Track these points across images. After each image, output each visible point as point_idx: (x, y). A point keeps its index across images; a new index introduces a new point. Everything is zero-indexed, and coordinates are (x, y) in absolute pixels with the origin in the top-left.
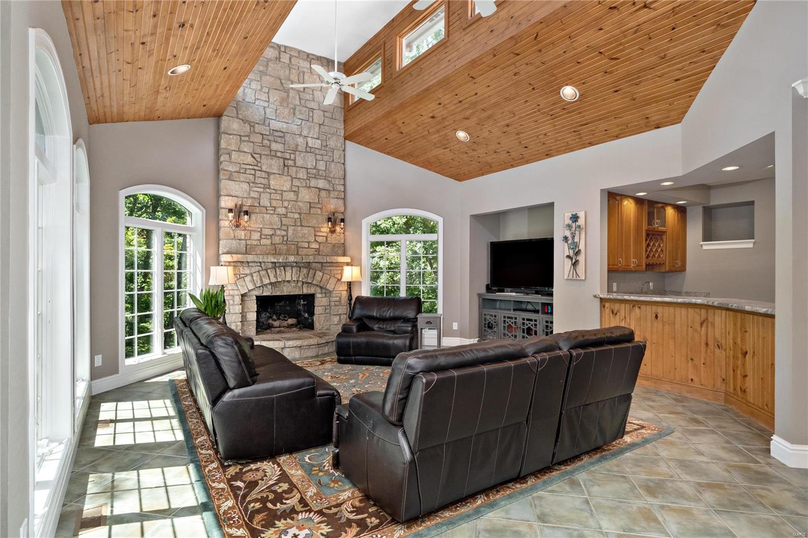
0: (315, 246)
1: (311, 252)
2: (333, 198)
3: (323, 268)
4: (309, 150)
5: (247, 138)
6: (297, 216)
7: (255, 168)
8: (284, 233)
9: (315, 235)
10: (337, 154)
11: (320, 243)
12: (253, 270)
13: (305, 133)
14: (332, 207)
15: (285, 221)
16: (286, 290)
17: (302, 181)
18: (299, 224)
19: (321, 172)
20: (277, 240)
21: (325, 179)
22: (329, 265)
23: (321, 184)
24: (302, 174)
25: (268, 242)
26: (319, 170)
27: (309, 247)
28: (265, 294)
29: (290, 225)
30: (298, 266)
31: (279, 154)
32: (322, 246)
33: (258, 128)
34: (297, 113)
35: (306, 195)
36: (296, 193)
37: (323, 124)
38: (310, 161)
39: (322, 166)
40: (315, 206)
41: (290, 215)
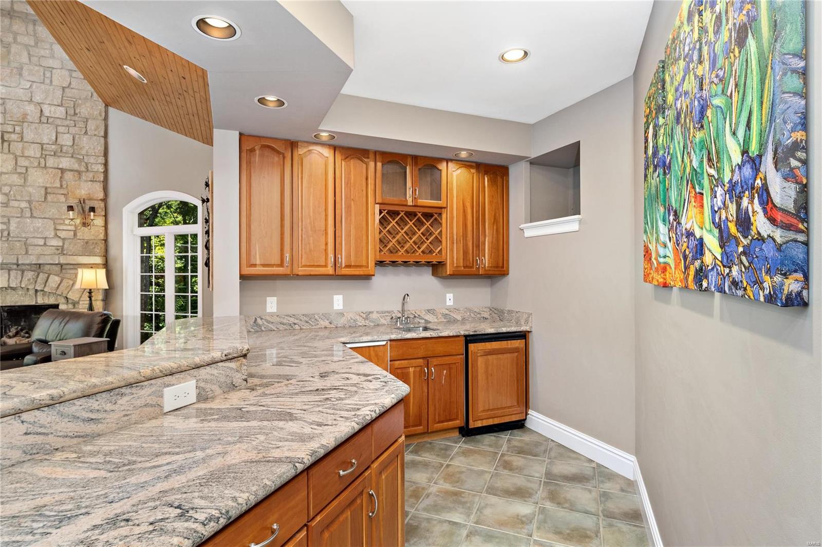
0: (57, 243)
1: (49, 250)
2: (86, 181)
3: (64, 271)
6: (24, 205)
8: (4, 227)
9: (56, 229)
10: (91, 125)
11: (64, 239)
13: (38, 98)
14: (83, 192)
17: (32, 159)
18: (28, 215)
19: (65, 148)
21: (72, 157)
22: (72, 267)
23: (65, 163)
24: (33, 151)
26: (62, 146)
27: (45, 244)
29: (13, 217)
32: (67, 243)
34: (25, 73)
35: (38, 178)
36: (24, 175)
37: (69, 87)
38: (47, 134)
39: (66, 140)
40: (56, 191)
41: (16, 204)
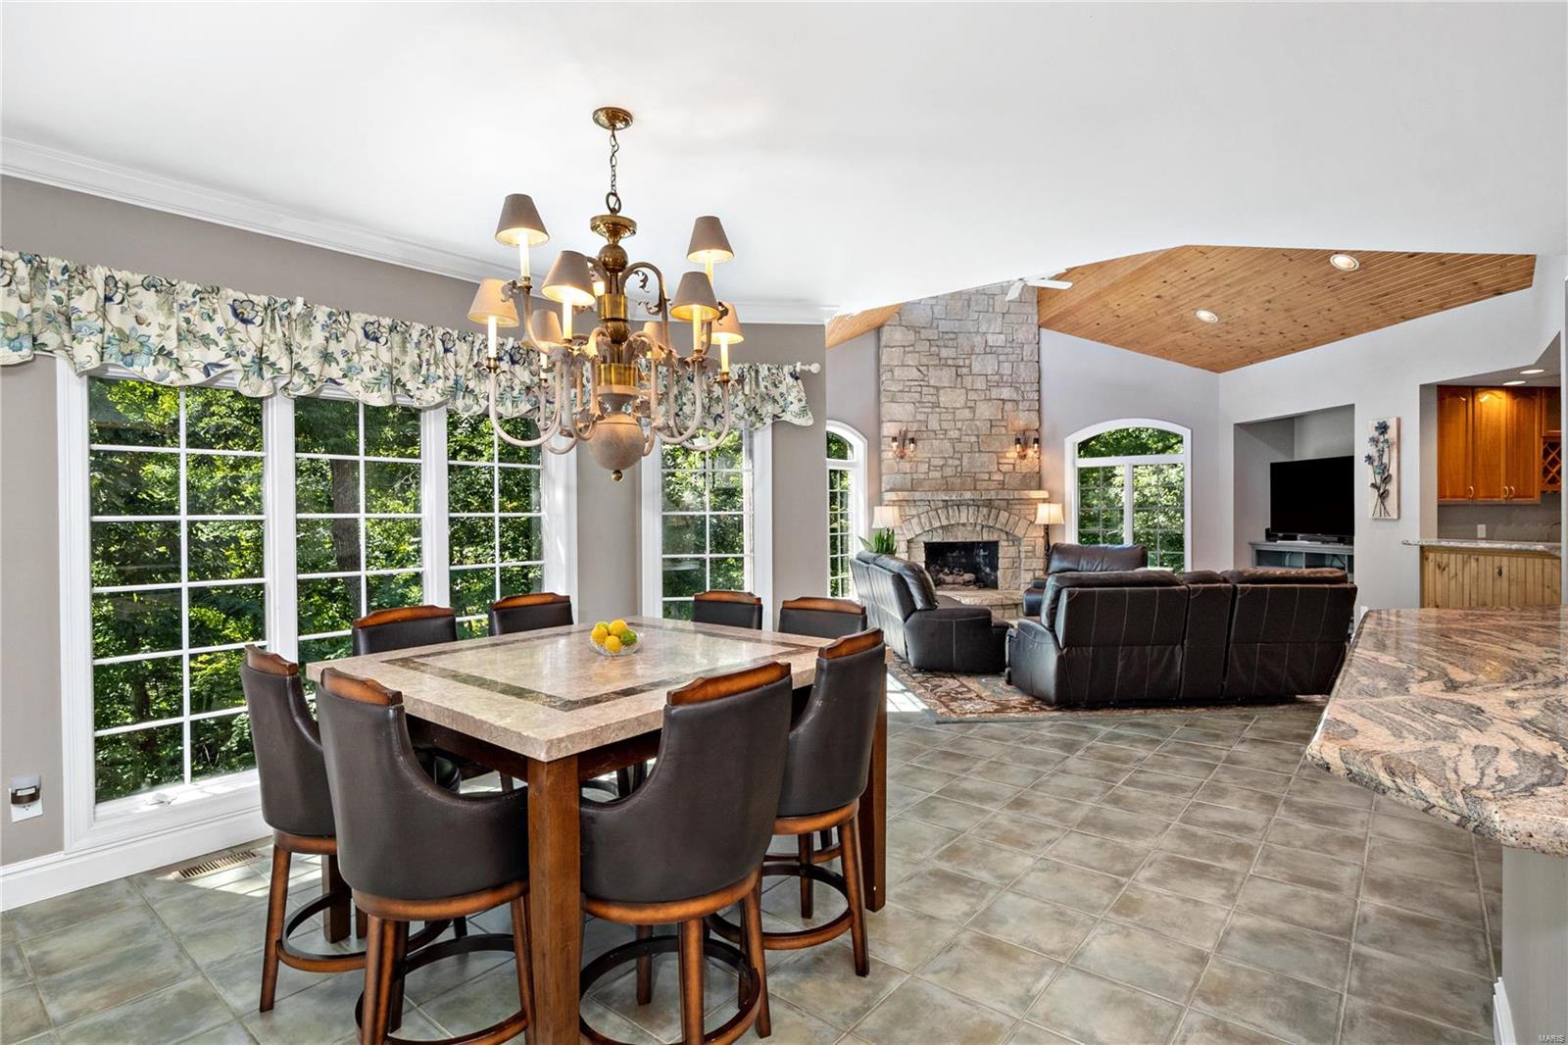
0: (998, 477)
1: (994, 485)
2: (1023, 410)
3: (1010, 506)
4: (989, 350)
5: (911, 348)
6: (974, 439)
7: (922, 383)
8: (957, 462)
9: (999, 463)
10: (1027, 350)
11: (1005, 473)
12: (921, 510)
13: (983, 329)
14: (1022, 423)
15: (958, 446)
16: (961, 536)
17: (980, 392)
18: (977, 449)
19: (1005, 378)
20: (949, 471)
21: (1011, 386)
22: (1017, 502)
23: (1006, 393)
24: (980, 384)
25: (938, 475)
26: (1002, 376)
27: (990, 479)
28: (934, 540)
29: (965, 452)
30: (976, 504)
31: (950, 362)
32: (1007, 477)
33: (925, 334)
34: (973, 303)
35: (985, 411)
36: (973, 409)
37: (1008, 312)
38: (990, 365)
39: (1006, 369)
40: (998, 423)
41: (967, 439)
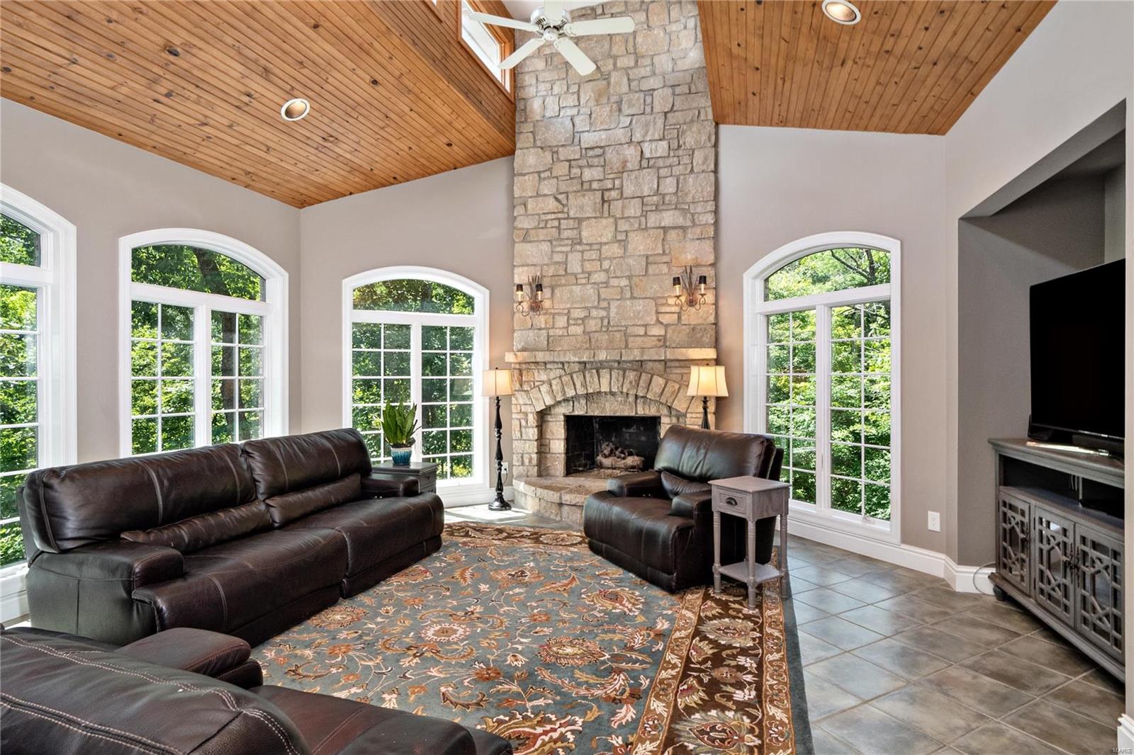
0: (657, 331)
1: (650, 342)
2: (693, 240)
3: (668, 370)
4: (645, 162)
5: (548, 174)
6: (624, 282)
7: (560, 216)
8: (604, 313)
9: (658, 313)
10: (699, 157)
11: (667, 326)
12: (552, 375)
13: (637, 136)
14: (689, 257)
15: (605, 293)
16: (611, 408)
17: (632, 220)
18: (628, 295)
19: (667, 198)
20: (593, 325)
21: (676, 209)
22: (677, 364)
23: (669, 218)
24: (634, 209)
25: (579, 330)
26: (664, 195)
27: (646, 334)
28: (576, 413)
29: (613, 299)
30: (621, 366)
31: (595, 185)
32: (670, 331)
33: (563, 154)
34: (624, 106)
35: (640, 244)
36: (624, 243)
37: (672, 110)
38: (647, 182)
39: (669, 186)
40: (658, 259)
41: (614, 282)
